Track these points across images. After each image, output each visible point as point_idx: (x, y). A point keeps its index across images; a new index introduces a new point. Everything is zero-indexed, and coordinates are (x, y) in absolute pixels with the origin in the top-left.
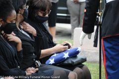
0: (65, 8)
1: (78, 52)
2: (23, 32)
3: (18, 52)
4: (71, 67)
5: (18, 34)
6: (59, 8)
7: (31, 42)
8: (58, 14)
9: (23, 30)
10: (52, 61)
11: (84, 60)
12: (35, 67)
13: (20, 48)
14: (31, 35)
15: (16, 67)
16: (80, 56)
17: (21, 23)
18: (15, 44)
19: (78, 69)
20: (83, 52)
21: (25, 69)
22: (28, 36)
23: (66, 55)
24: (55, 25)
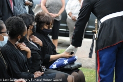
0: (65, 25)
1: (75, 60)
2: (32, 43)
3: (28, 59)
4: (70, 71)
5: (28, 45)
6: (61, 25)
7: (38, 51)
8: (60, 30)
9: (32, 41)
10: (54, 66)
11: (80, 66)
12: (41, 71)
13: (30, 56)
14: (38, 45)
15: (26, 71)
16: (76, 63)
17: (31, 36)
18: (25, 52)
19: (75, 73)
20: (79, 59)
21: (33, 73)
22: (36, 46)
23: (66, 62)
24: (57, 38)
